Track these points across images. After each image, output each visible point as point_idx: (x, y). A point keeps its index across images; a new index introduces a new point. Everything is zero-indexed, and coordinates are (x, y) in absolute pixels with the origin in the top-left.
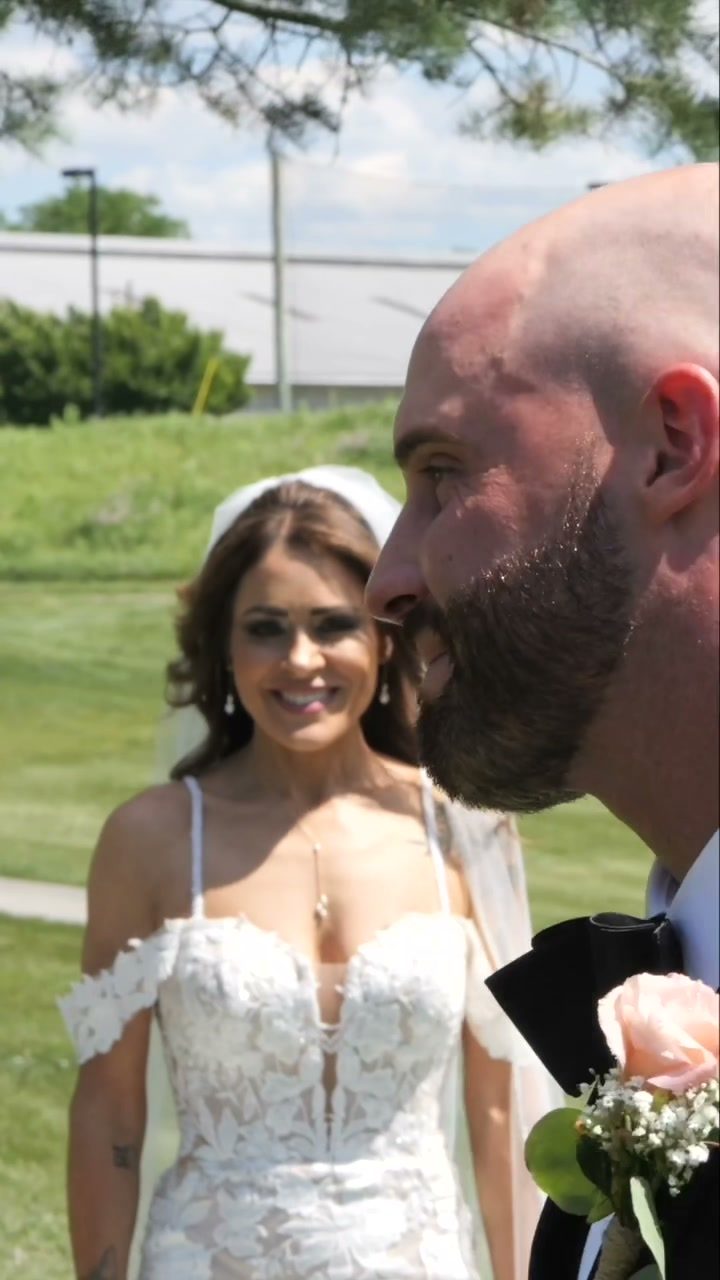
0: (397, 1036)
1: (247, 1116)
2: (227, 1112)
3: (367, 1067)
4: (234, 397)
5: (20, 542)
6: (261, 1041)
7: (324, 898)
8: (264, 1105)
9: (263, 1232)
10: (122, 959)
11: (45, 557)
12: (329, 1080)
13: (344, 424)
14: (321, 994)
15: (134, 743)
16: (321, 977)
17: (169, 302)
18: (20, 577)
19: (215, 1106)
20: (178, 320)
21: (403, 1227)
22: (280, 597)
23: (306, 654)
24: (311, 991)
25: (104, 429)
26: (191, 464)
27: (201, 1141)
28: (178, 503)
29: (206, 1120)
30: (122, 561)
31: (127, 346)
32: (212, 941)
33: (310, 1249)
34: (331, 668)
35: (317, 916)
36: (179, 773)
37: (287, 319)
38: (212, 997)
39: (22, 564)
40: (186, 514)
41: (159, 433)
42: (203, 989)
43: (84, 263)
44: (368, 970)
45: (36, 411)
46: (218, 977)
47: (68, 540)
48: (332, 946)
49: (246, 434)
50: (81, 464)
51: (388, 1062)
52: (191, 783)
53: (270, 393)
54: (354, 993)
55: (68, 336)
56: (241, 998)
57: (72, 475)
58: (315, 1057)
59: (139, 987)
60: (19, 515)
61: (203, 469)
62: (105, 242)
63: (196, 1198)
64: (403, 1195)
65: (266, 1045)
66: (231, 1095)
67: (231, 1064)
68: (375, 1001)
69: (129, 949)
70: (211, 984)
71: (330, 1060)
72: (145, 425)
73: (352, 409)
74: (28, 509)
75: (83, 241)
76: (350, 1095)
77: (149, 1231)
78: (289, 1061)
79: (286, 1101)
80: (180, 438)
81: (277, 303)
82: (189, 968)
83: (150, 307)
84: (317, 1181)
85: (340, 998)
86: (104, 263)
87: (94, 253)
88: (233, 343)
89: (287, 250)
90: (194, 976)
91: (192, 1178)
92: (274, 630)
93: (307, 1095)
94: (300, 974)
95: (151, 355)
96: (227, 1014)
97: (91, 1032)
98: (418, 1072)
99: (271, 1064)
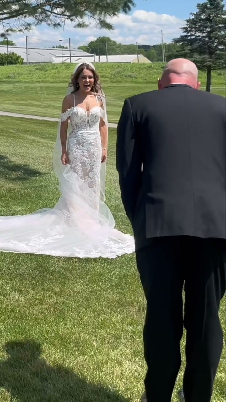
0: (95, 118)
1: (80, 126)
2: (78, 126)
3: (91, 122)
4: (22, 63)
5: (2, 78)
6: (81, 119)
7: (87, 106)
8: (81, 126)
9: (81, 138)
10: (67, 111)
11: (4, 80)
12: (88, 123)
13: (35, 66)
14: (87, 114)
15: (17, 99)
16: (87, 112)
17: (15, 53)
18: (2, 82)
19: (76, 126)
20: (16, 54)
21: (95, 138)
22: (85, 74)
23: (88, 80)
24: (86, 114)
25: (10, 66)
26: (19, 70)
27: (74, 129)
28: (18, 74)
29: (75, 127)
30: (12, 80)
31: (11, 57)
32: (76, 109)
33: (86, 140)
34: (90, 82)
35: (86, 108)
36: (72, 93)
37: (28, 55)
38: (77, 115)
39: (2, 80)
40: (19, 75)
41: (16, 66)
42: (76, 114)
43: (7, 48)
44: (92, 112)
45: (3, 64)
46: (77, 112)
47: (6, 78)
48: (88, 110)
49: (25, 67)
50: (8, 70)
51: (93, 121)
52: (73, 94)
53: (26, 63)
54: (91, 114)
55: (4, 56)
56: (80, 115)
57: (7, 71)
58: (87, 120)
59: (69, 114)
60: (1, 75)
61: (21, 71)
62: (9, 46)
63: (74, 135)
64: (95, 134)
65: (82, 119)
66: (78, 125)
67: (78, 121)
68: (93, 115)
69: (68, 110)
70: (77, 113)
71: (88, 121)
72: (14, 66)
73: (36, 64)
74: (2, 74)
75: (6, 46)
76: (90, 124)
77: (69, 139)
78: (84, 121)
79: (84, 125)
80: (18, 67)
81: (27, 53)
82: (74, 112)
83: (13, 53)
84: (87, 133)
85: (89, 115)
86: (8, 48)
87: (7, 47)
88: (22, 57)
89: (28, 47)
90: (75, 112)
91: (74, 133)
92: (85, 77)
93: (86, 124)
94: (85, 112)
95: (13, 58)
96: (78, 116)
97: (63, 119)
98: (96, 122)
99: (82, 121)
